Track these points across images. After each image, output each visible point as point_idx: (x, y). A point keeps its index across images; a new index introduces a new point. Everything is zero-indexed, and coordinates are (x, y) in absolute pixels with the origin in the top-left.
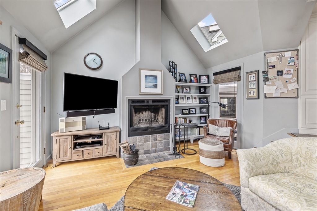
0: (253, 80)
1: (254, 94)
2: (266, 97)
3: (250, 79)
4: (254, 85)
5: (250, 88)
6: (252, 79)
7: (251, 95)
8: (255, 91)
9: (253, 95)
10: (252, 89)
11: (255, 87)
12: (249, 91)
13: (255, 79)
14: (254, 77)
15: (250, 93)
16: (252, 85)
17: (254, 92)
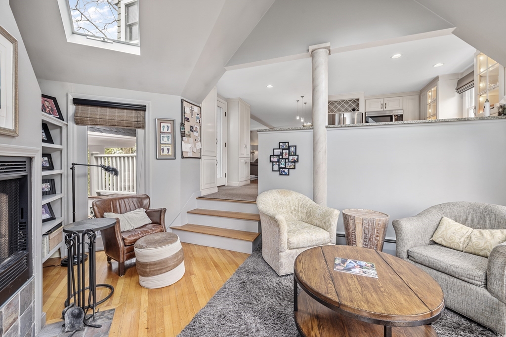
0: (168, 132)
1: (168, 153)
2: (183, 157)
3: (163, 130)
4: (168, 139)
5: (162, 142)
6: (166, 130)
7: (164, 154)
8: (170, 148)
9: (166, 154)
10: (166, 145)
11: (170, 142)
12: (162, 148)
13: (169, 131)
14: (168, 127)
15: (163, 150)
16: (166, 139)
17: (168, 150)
